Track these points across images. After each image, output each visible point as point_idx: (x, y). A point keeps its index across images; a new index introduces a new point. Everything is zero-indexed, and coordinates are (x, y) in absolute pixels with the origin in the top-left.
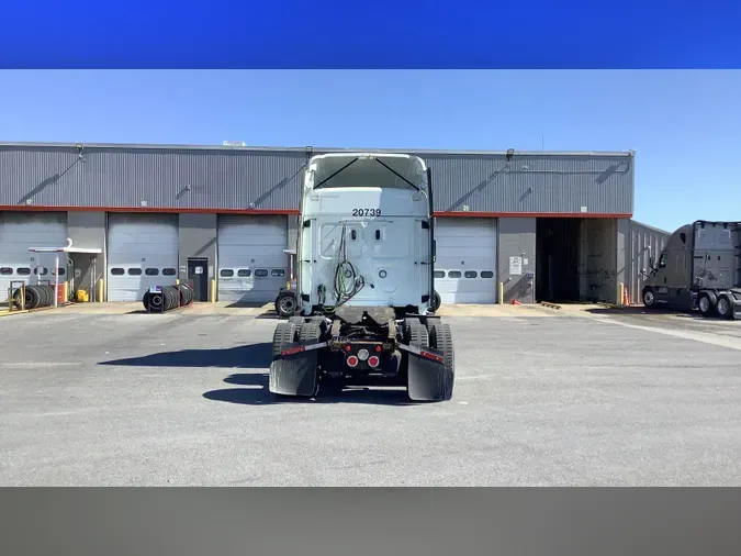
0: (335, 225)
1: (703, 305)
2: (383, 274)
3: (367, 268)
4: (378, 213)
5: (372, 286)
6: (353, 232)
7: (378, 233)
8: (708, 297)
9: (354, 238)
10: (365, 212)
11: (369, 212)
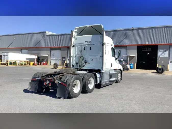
0: (80, 46)
2: (92, 60)
4: (91, 42)
5: (89, 63)
6: (84, 48)
7: (91, 48)
9: (85, 49)
10: (87, 42)
11: (89, 42)
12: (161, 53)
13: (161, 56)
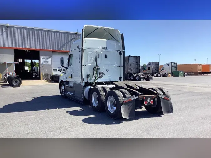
0: (92, 52)
1: (132, 78)
2: (107, 70)
3: (103, 69)
4: (106, 48)
5: (104, 75)
6: (98, 55)
8: (133, 75)
9: (98, 57)
10: (102, 48)
11: (103, 48)
12: (44, 60)
13: (44, 64)
